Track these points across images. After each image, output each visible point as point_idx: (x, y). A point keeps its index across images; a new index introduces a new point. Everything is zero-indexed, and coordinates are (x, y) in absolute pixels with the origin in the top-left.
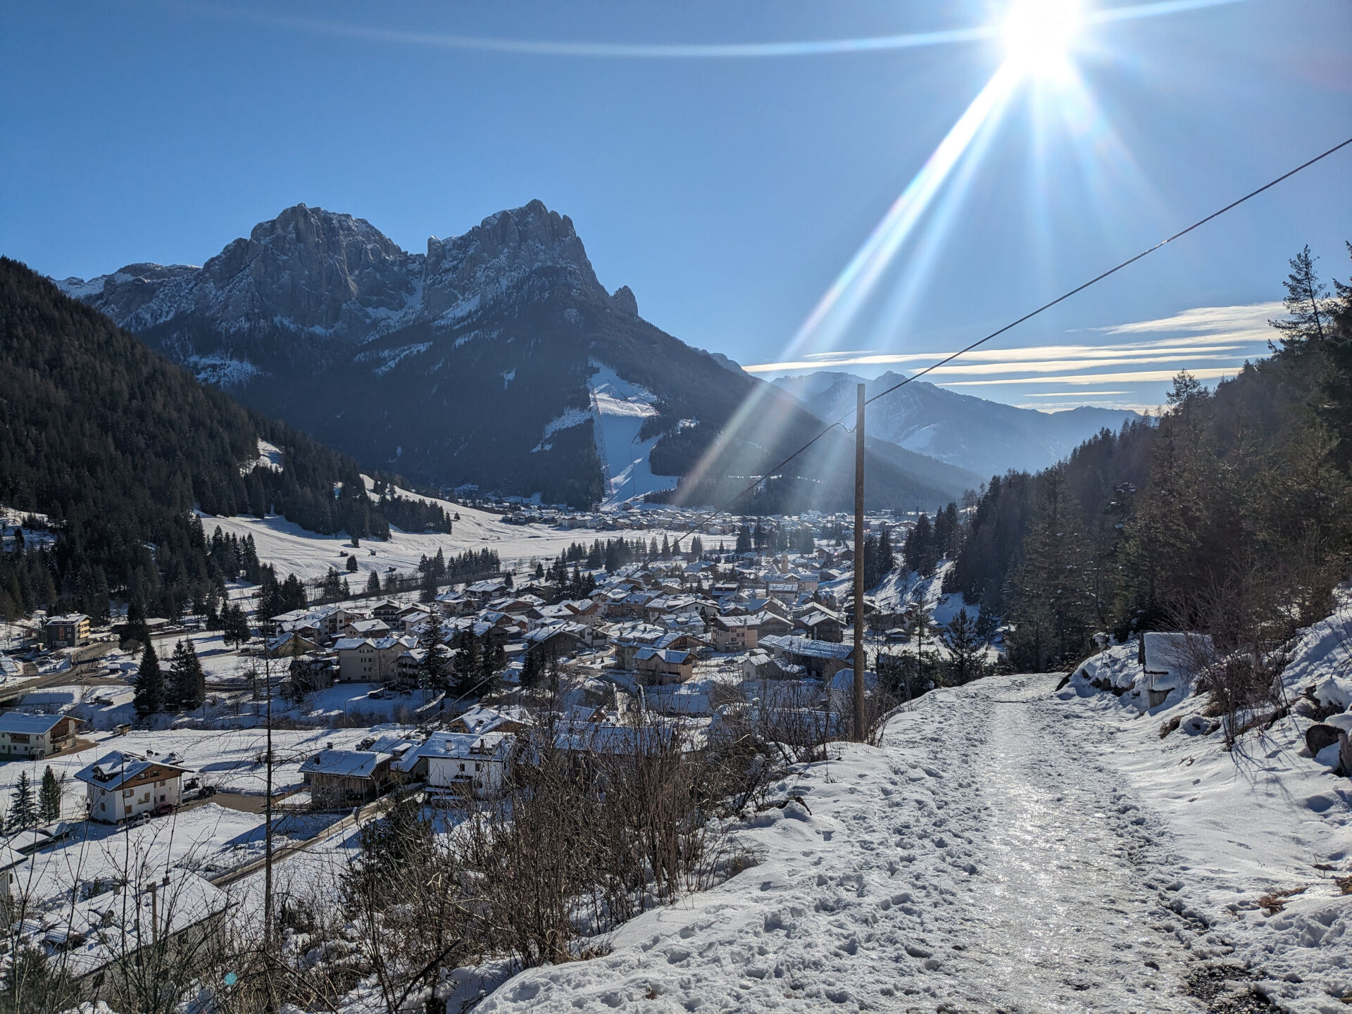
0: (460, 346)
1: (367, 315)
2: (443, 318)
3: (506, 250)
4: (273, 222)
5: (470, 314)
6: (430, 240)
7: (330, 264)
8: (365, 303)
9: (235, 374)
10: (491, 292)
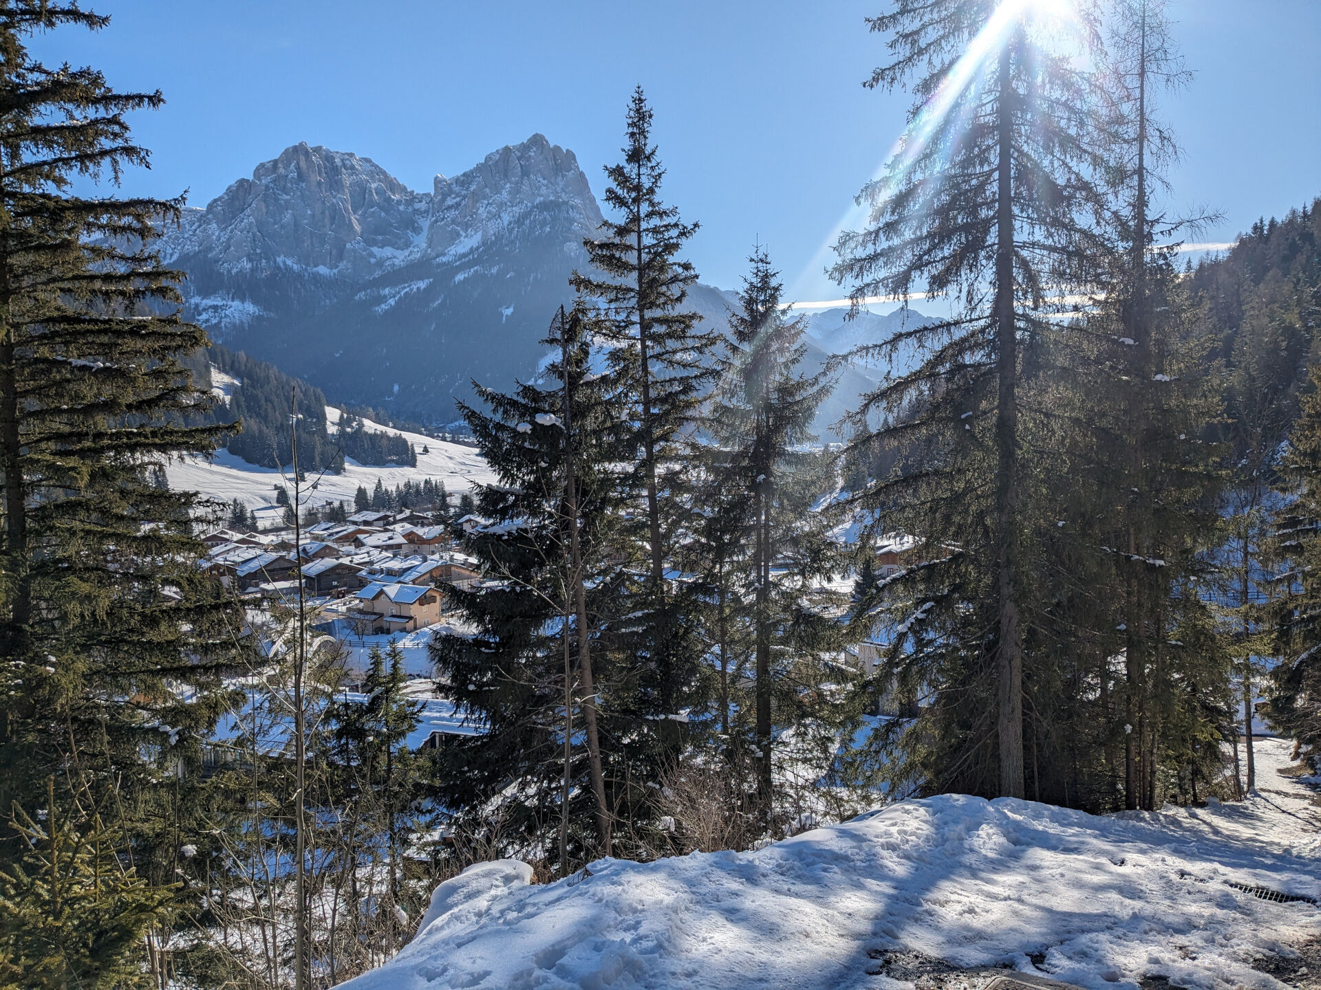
0: (460, 282)
1: (372, 255)
2: (444, 255)
3: (508, 185)
4: (275, 162)
5: (472, 251)
6: (436, 178)
7: (333, 204)
8: (370, 242)
9: (236, 315)
10: (492, 227)
